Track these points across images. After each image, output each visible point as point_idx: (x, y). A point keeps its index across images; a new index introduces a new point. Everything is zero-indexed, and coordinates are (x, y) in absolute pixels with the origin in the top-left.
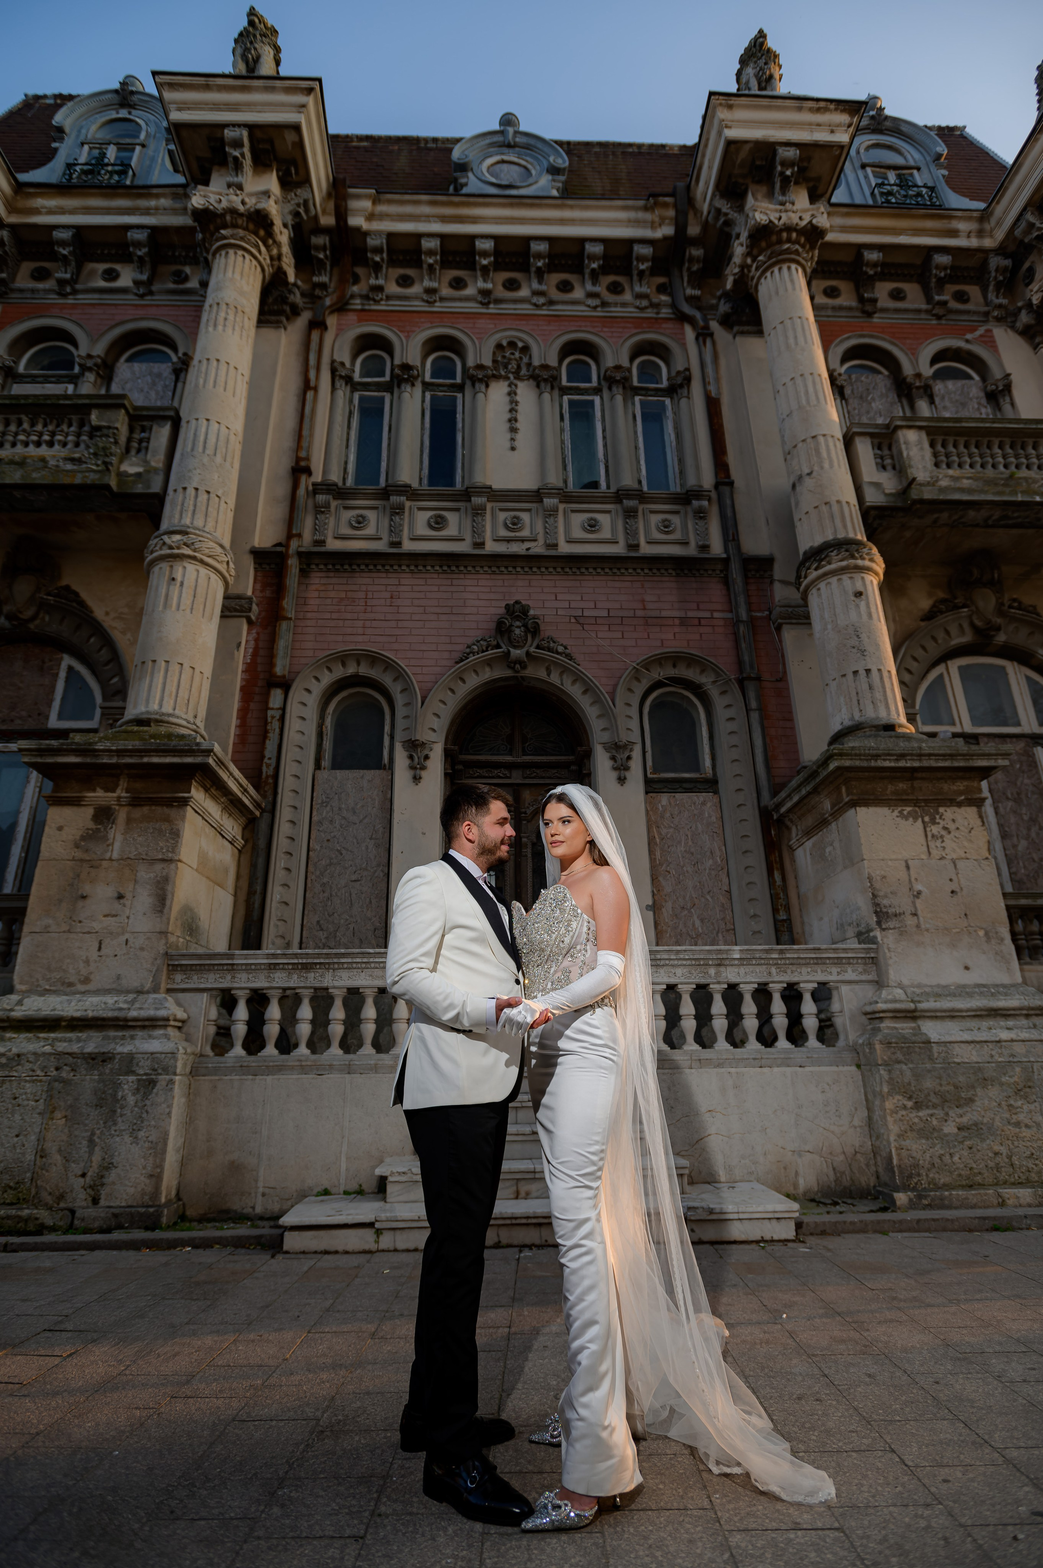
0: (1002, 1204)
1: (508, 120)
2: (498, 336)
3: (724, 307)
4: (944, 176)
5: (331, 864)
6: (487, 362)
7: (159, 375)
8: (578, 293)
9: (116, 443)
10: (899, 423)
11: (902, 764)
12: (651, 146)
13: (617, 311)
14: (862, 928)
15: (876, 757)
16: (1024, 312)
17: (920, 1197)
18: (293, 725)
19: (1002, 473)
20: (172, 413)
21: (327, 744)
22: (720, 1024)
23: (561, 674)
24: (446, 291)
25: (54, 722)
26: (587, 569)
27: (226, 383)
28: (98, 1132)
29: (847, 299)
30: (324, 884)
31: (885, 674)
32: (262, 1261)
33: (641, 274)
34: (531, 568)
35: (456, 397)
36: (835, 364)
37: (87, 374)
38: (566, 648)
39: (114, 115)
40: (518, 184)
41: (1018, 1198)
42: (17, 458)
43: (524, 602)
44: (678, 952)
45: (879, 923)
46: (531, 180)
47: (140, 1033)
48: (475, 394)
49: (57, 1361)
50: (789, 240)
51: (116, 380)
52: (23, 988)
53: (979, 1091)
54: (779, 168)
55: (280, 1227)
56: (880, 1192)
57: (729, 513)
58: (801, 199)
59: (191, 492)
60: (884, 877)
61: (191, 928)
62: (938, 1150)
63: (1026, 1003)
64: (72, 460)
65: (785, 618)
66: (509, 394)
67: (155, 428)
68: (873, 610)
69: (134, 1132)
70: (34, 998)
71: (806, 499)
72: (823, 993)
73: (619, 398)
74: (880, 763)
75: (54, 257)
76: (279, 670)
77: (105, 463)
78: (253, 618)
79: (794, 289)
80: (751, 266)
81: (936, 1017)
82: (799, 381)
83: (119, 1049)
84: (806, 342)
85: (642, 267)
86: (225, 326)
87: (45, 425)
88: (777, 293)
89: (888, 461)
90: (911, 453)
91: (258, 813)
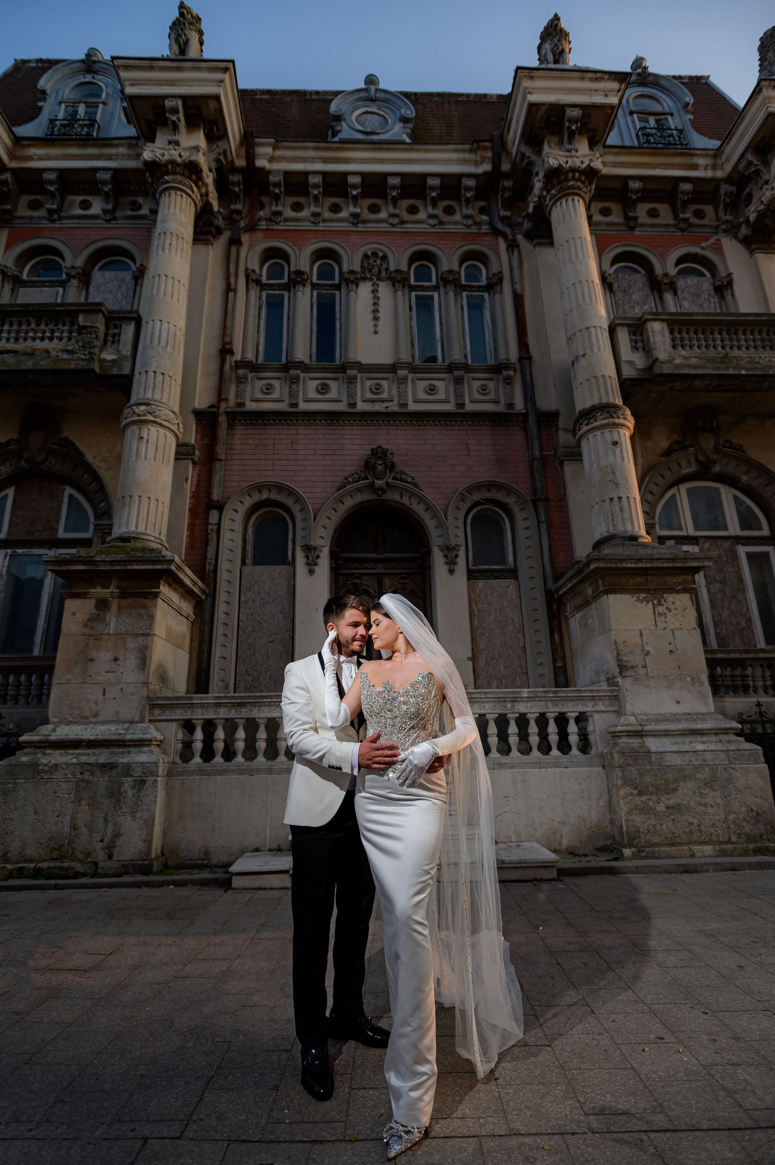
0: (693, 856)
1: (371, 80)
2: (364, 248)
3: (527, 225)
4: (690, 120)
5: (254, 631)
6: (357, 268)
7: (123, 280)
8: (422, 215)
9: (97, 338)
10: (648, 317)
11: (639, 565)
12: (477, 95)
13: (450, 228)
14: (610, 675)
15: (622, 561)
16: (744, 226)
17: (639, 851)
18: (226, 535)
19: (719, 353)
20: (135, 315)
21: (250, 548)
22: (514, 740)
23: (410, 497)
24: (327, 215)
25: (61, 534)
26: (428, 421)
27: (172, 293)
28: (110, 814)
29: (616, 217)
30: (250, 644)
31: (632, 500)
32: (218, 893)
33: (468, 200)
34: (389, 421)
35: (335, 294)
36: (606, 267)
37: (72, 281)
38: (413, 479)
39: (82, 80)
40: (379, 131)
41: (703, 852)
42: (29, 351)
43: (384, 447)
44: (486, 693)
45: (621, 673)
46: (388, 128)
47: (133, 750)
48: (349, 292)
49: (103, 957)
50: (573, 179)
51: (93, 284)
52: (55, 720)
53: (681, 784)
54: (567, 124)
55: (229, 873)
56: (615, 848)
57: (528, 379)
58: (583, 146)
59: (151, 374)
60: (625, 642)
61: (163, 678)
62: (653, 821)
63: (715, 726)
64: (68, 351)
65: (566, 456)
66: (373, 291)
67: (124, 326)
68: (625, 455)
69: (133, 813)
70: (63, 727)
71: (581, 374)
72: (581, 719)
73: (451, 294)
74: (625, 565)
75: (44, 192)
76: (215, 497)
77: (90, 353)
78: (196, 459)
79: (576, 216)
80: (546, 197)
81: (656, 735)
82: (578, 286)
83: (121, 760)
84: (584, 256)
85: (468, 195)
86: (170, 249)
87: (47, 325)
88: (564, 219)
89: (640, 344)
90: (656, 339)
91: (204, 597)
